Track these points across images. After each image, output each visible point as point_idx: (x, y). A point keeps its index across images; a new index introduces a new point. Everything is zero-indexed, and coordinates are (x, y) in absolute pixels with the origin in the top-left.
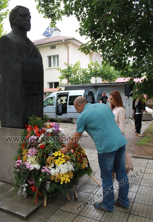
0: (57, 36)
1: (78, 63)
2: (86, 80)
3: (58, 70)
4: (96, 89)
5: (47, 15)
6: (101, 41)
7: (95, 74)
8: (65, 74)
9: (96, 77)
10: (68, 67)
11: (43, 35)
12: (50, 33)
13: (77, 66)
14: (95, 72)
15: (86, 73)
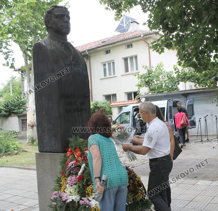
0: (134, 31)
1: (161, 65)
2: (172, 86)
3: (135, 76)
4: (186, 97)
5: (111, 5)
7: (184, 78)
8: (145, 81)
9: (185, 82)
10: (148, 70)
11: (116, 30)
12: (125, 27)
13: (159, 68)
14: (183, 75)
15: (172, 78)
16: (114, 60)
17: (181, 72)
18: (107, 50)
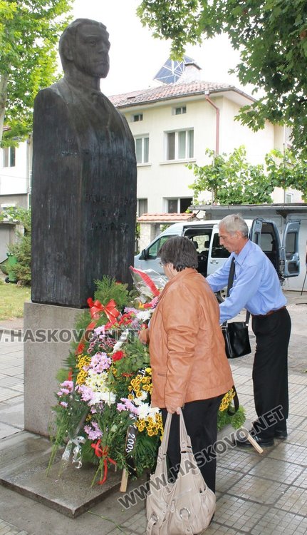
0: (190, 82)
1: (241, 151)
2: (259, 194)
3: (190, 168)
4: (285, 217)
5: (162, 30)
6: (293, 97)
7: (284, 180)
8: (208, 179)
9: (284, 188)
10: (216, 160)
11: (157, 77)
12: (173, 73)
13: (237, 157)
14: (283, 175)
15: (259, 177)
16: (148, 134)
17: (279, 168)
18: (136, 114)
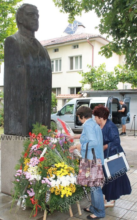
0: (80, 34)
1: (103, 65)
2: (112, 85)
3: (80, 73)
4: (123, 96)
6: (126, 40)
7: (123, 79)
8: (88, 79)
9: (123, 82)
10: (92, 69)
11: (65, 31)
12: (72, 29)
13: (101, 68)
14: (122, 76)
15: (112, 78)
16: (61, 58)
17: (120, 73)
18: (55, 49)
